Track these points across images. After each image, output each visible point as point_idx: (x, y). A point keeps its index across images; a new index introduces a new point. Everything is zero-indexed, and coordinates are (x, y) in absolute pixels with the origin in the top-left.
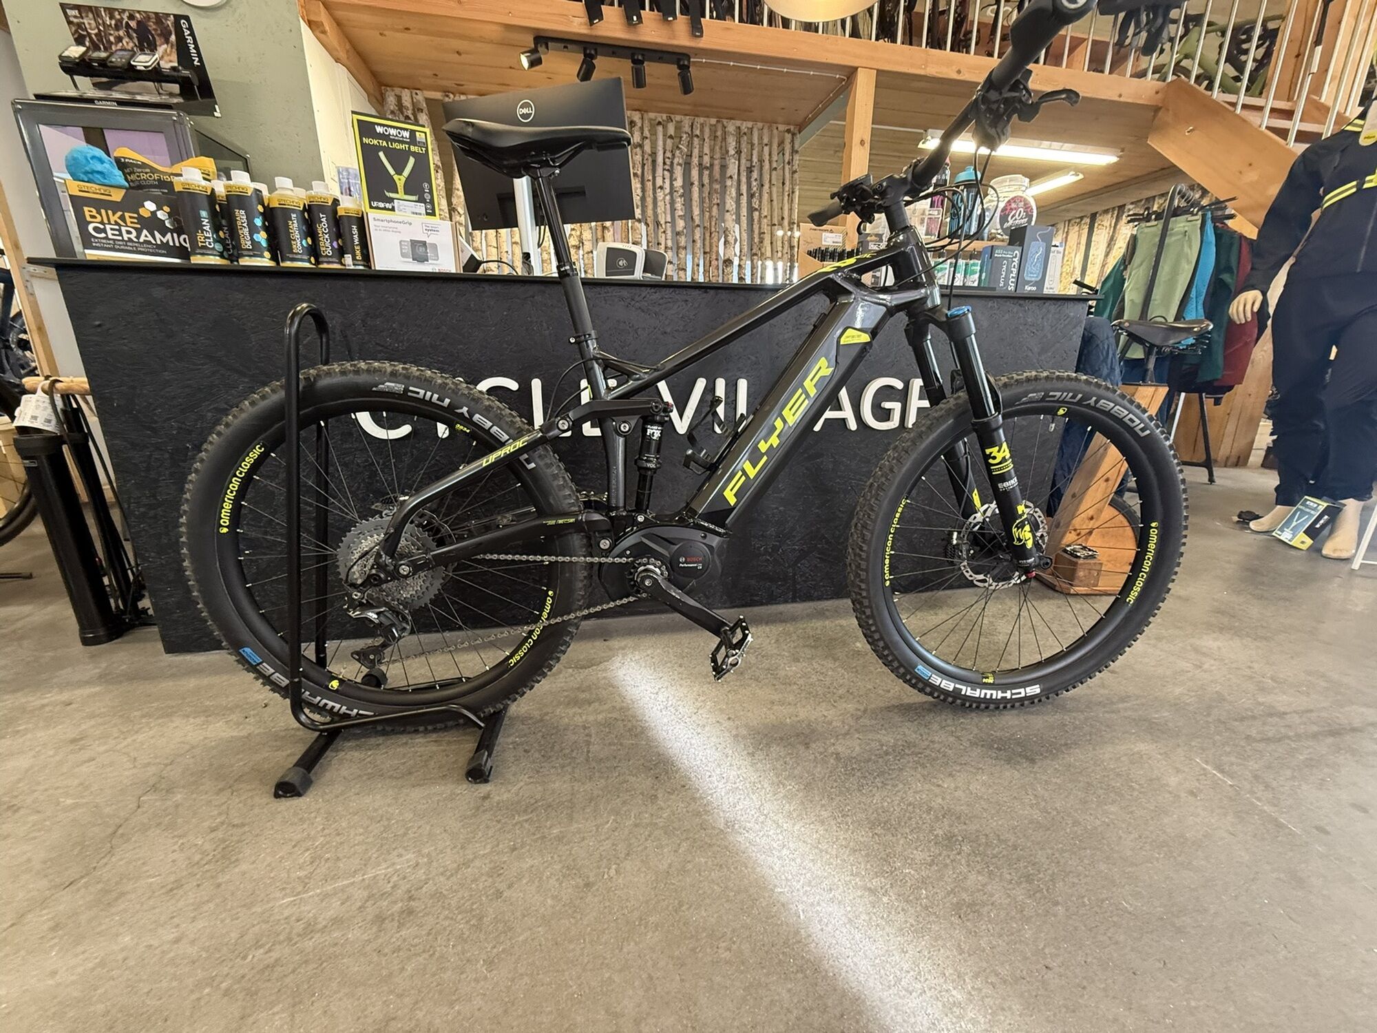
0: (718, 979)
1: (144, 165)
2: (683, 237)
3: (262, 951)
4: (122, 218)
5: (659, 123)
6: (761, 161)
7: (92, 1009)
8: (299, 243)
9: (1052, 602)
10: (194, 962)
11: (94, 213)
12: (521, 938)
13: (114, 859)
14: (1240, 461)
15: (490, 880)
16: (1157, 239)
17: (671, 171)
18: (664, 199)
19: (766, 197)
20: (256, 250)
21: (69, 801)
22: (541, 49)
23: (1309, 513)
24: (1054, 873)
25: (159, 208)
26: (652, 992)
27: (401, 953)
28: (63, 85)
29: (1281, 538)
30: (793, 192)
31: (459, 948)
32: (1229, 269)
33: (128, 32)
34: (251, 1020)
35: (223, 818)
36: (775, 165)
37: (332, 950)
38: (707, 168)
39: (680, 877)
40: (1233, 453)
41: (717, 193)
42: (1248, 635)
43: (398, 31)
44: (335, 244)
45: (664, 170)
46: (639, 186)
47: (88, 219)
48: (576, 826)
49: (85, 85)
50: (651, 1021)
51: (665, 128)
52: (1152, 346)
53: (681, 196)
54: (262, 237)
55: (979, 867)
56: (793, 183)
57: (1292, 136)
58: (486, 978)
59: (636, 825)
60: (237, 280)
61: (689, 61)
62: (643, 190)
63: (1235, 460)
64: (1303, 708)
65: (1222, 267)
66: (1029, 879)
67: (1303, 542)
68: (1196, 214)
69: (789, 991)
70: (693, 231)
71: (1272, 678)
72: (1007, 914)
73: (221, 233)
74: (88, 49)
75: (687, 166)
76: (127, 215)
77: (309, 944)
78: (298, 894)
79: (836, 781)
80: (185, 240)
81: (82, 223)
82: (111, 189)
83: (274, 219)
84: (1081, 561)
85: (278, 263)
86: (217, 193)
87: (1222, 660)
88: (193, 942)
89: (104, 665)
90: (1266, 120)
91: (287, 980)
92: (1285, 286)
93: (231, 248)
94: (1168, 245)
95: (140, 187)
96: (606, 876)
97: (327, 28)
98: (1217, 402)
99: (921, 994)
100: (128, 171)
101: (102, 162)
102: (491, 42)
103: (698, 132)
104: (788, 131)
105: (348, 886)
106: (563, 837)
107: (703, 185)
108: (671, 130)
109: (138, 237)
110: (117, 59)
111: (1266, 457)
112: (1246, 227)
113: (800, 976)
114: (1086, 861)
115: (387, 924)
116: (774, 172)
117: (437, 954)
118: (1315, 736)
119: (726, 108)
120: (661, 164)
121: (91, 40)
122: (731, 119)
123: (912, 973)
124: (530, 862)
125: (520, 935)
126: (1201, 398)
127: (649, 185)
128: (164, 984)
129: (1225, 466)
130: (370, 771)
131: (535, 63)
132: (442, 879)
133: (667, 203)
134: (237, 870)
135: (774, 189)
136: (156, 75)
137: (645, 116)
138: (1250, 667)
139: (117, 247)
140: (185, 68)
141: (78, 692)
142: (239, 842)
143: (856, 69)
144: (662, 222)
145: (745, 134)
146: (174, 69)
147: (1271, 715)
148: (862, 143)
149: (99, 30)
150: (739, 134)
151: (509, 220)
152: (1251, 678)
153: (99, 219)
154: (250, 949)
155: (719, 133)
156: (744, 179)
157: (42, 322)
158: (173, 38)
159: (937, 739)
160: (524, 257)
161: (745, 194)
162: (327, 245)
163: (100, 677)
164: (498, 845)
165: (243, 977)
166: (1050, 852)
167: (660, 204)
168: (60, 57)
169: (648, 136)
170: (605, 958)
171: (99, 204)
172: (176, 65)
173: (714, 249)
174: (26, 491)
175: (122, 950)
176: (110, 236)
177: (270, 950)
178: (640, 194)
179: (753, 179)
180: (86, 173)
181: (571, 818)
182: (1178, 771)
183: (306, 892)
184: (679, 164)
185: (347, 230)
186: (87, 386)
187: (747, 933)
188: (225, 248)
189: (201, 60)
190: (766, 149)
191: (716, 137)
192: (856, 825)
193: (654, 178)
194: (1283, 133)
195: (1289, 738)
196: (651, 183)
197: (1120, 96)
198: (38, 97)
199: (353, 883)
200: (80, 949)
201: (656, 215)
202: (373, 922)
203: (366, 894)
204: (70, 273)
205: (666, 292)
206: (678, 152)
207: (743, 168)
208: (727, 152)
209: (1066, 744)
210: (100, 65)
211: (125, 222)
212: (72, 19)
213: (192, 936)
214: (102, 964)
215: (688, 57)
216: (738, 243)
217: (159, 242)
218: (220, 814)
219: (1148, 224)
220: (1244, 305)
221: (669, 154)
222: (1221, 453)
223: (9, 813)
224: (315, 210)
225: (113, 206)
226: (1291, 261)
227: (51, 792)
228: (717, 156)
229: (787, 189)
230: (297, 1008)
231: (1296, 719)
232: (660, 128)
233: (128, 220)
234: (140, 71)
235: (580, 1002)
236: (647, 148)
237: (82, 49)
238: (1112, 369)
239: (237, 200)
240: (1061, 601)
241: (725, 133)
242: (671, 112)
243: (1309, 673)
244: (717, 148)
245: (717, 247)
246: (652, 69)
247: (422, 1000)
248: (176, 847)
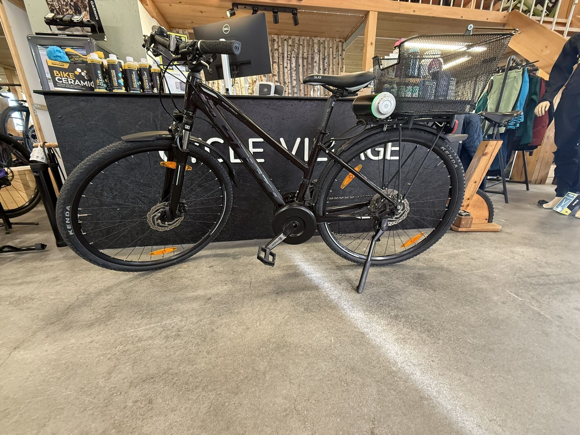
0: (297, 360)
1: (76, 55)
2: (296, 88)
3: (122, 346)
4: (68, 75)
5: (285, 40)
6: (329, 55)
7: (60, 362)
8: (136, 84)
9: (450, 234)
10: (97, 349)
11: (58, 73)
12: (221, 345)
13: (69, 316)
14: (542, 181)
15: (210, 326)
16: (502, 81)
17: (290, 60)
18: (287, 72)
19: (331, 70)
20: (119, 86)
21: (53, 297)
22: (235, 9)
23: (569, 199)
24: (439, 329)
25: (82, 71)
26: (270, 364)
27: (174, 348)
28: (46, 29)
29: (557, 210)
30: (342, 68)
31: (197, 347)
32: (535, 93)
33: (70, 7)
34: (118, 367)
35: (109, 304)
36: (335, 56)
37: (148, 347)
38: (305, 58)
39: (285, 327)
40: (539, 178)
41: (310, 69)
42: (536, 247)
43: (177, 3)
44: (150, 84)
45: (287, 60)
46: (277, 67)
47: (56, 75)
48: (244, 309)
49: (54, 29)
50: (270, 373)
51: (288, 42)
52: (496, 123)
53: (294, 71)
54: (121, 81)
55: (408, 326)
56: (342, 64)
57: (566, 33)
58: (206, 357)
59: (268, 309)
60: (113, 99)
61: (297, 11)
62: (279, 68)
63: (540, 181)
64: (558, 273)
65: (533, 91)
66: (429, 331)
67: (567, 212)
68: (520, 69)
69: (326, 365)
70: (300, 86)
71: (545, 263)
72: (418, 342)
73: (106, 80)
74: (55, 14)
75: (297, 58)
76: (70, 74)
77: (140, 345)
78: (137, 328)
79: (351, 296)
80: (92, 84)
81: (53, 77)
82: (64, 63)
83: (127, 74)
84: (463, 217)
85: (128, 91)
86: (104, 65)
87: (524, 256)
88: (97, 343)
89: (65, 254)
90: (554, 27)
91: (132, 355)
92: (560, 99)
93: (110, 85)
94: (507, 83)
95: (75, 63)
96: (255, 326)
97: (148, 3)
98: (531, 154)
99: (379, 368)
100: (70, 57)
101: (60, 52)
102: (215, 6)
103: (302, 43)
104: (340, 41)
105: (155, 326)
106: (239, 312)
107: (304, 66)
108: (290, 43)
109: (74, 83)
110: (66, 18)
111: (554, 180)
112: (544, 74)
113: (330, 360)
114: (454, 326)
115: (170, 339)
116: (334, 59)
117: (188, 349)
118: (561, 284)
119: (314, 32)
120: (286, 57)
121: (56, 11)
122: (316, 37)
123: (376, 361)
124: (225, 320)
125: (220, 344)
126: (523, 153)
127: (281, 66)
128: (86, 355)
129: (535, 184)
130: (165, 289)
131: (232, 14)
132: (191, 325)
133: (289, 74)
134: (114, 320)
135: (334, 67)
136: (81, 24)
137: (279, 37)
138: (536, 258)
139: (66, 87)
140: (93, 21)
141: (56, 262)
142: (114, 311)
143: (369, 12)
144: (287, 82)
145: (322, 43)
146: (88, 21)
147: (543, 276)
148: (372, 44)
149: (59, 7)
150: (319, 43)
151: (220, 76)
152: (535, 262)
153: (60, 75)
154: (118, 345)
155: (311, 43)
156: (321, 63)
157: (40, 126)
158: (88, 9)
159: (395, 282)
160: (226, 90)
161: (322, 69)
162: (147, 85)
163: (64, 257)
164: (213, 315)
165: (115, 354)
166: (439, 322)
167: (286, 74)
168: (45, 18)
169: (281, 45)
170: (253, 352)
171: (60, 69)
172: (89, 19)
173: (309, 93)
174: (36, 191)
175: (71, 344)
176: (64, 82)
177: (125, 346)
178: (278, 71)
179: (325, 63)
180: (54, 57)
181: (242, 307)
182: (498, 295)
183: (139, 328)
184: (294, 57)
185: (155, 78)
186: (57, 144)
187: (310, 346)
188: (107, 86)
189: (99, 18)
190: (331, 49)
191: (309, 45)
192: (358, 311)
193: (283, 63)
194: (562, 32)
195: (550, 284)
196: (282, 65)
197: (487, 19)
198: (37, 34)
199: (157, 326)
200: (56, 343)
201: (284, 79)
202: (164, 338)
203: (162, 329)
204: (49, 97)
205: (284, 102)
206: (293, 52)
207: (321, 58)
208: (314, 51)
209: (450, 285)
210: (60, 20)
211: (69, 77)
212: (49, 2)
213: (97, 341)
214: (64, 348)
215: (296, 9)
216: (319, 91)
217: (82, 85)
218: (107, 302)
219: (498, 74)
220: (542, 108)
221: (289, 53)
222: (533, 178)
223: (30, 301)
224: (142, 70)
225: (65, 70)
226: (564, 88)
227: (46, 294)
228: (310, 53)
229: (340, 66)
230: (135, 364)
231: (554, 277)
232: (286, 42)
233: (71, 76)
234: (75, 22)
235: (242, 366)
236: (280, 51)
237: (53, 14)
238: (479, 135)
239: (112, 66)
240: (454, 234)
241: (313, 43)
242: (290, 35)
243: (563, 261)
244: (310, 49)
245: (310, 92)
246: (281, 15)
247: (182, 363)
248: (91, 313)
